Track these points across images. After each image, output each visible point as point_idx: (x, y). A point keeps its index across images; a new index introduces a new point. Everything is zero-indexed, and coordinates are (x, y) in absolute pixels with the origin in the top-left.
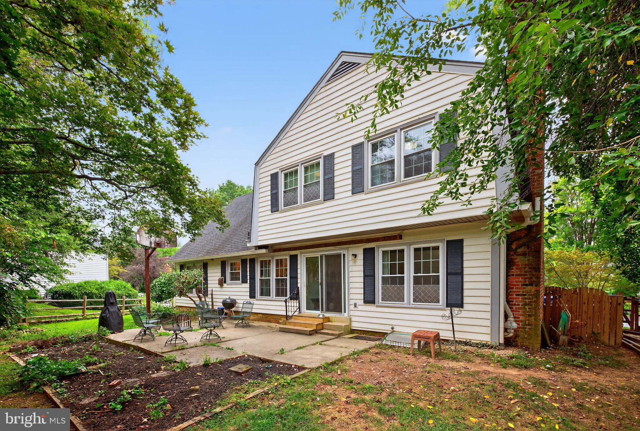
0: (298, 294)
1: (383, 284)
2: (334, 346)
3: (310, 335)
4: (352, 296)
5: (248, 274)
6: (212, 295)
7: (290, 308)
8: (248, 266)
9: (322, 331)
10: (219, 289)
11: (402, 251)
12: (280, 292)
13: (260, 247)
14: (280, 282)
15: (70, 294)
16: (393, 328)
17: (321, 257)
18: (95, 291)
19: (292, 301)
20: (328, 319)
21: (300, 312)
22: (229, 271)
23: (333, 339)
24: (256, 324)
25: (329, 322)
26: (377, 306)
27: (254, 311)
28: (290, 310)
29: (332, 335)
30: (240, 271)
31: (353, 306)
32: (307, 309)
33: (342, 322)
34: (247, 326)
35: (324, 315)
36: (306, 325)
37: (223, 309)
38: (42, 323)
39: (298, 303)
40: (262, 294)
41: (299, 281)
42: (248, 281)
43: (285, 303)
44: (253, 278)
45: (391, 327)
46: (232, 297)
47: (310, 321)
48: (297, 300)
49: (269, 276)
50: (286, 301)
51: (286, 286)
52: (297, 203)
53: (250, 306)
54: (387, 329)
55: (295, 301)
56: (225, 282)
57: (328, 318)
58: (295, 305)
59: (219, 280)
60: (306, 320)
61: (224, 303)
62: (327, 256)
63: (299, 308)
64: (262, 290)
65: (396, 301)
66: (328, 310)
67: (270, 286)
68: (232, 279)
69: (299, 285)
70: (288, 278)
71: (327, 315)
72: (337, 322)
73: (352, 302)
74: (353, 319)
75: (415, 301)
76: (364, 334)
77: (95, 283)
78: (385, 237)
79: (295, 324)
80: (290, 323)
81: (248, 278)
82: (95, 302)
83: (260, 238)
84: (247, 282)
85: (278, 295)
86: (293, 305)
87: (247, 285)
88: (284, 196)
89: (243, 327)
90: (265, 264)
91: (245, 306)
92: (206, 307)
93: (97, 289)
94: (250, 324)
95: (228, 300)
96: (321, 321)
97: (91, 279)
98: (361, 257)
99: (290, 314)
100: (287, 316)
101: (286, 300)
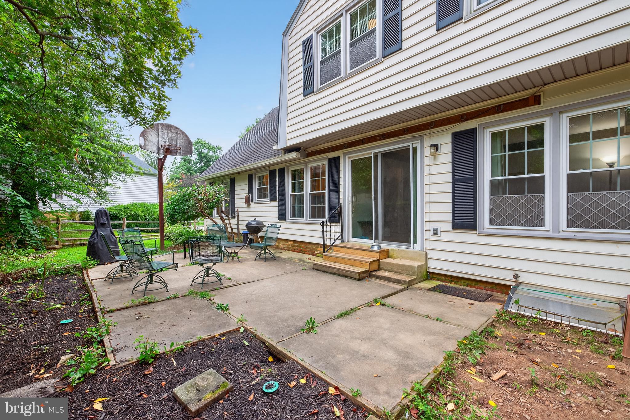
0: (340, 214)
1: (492, 193)
2: (411, 312)
3: (360, 279)
4: (427, 217)
5: (277, 189)
6: (238, 216)
7: (329, 234)
8: (277, 179)
9: (380, 273)
10: (246, 209)
11: (540, 128)
12: (317, 213)
13: (289, 150)
14: (317, 199)
15: (116, 216)
16: (516, 276)
17: (376, 157)
18: (140, 213)
19: (332, 224)
20: (387, 254)
21: (343, 241)
22: (257, 187)
23: (401, 291)
24: (285, 255)
25: (388, 257)
26: (480, 235)
27: (280, 236)
28: (329, 236)
29: (398, 282)
30: (269, 186)
31: (432, 232)
32: (353, 236)
33: (412, 259)
34: (272, 259)
35: (380, 247)
36: (353, 262)
37: (247, 234)
38: (77, 245)
39: (340, 228)
40: (293, 216)
41: (341, 195)
42: (277, 197)
43: (321, 227)
44: (282, 195)
45: (513, 273)
46: (258, 219)
47: (358, 256)
48: (338, 222)
49: (302, 190)
50: (323, 224)
51: (324, 203)
52: (340, 74)
53: (276, 230)
54: (507, 278)
55: (336, 224)
56: (252, 201)
57: (388, 251)
58: (336, 230)
59: (246, 198)
60: (352, 253)
61: (249, 226)
62: (385, 155)
63: (342, 234)
64: (293, 209)
65: (522, 225)
66: (386, 239)
67: (303, 204)
68: (260, 197)
69: (341, 201)
70: (326, 191)
71: (386, 246)
72: (403, 258)
73: (429, 227)
74: (431, 254)
75: (571, 224)
76: (451, 282)
77: (144, 205)
78: (499, 106)
79: (336, 260)
80: (329, 256)
81: (277, 195)
82: (140, 224)
83: (290, 136)
84: (275, 200)
85: (313, 216)
86: (332, 230)
87: (276, 204)
88: (322, 68)
89: (266, 260)
90: (297, 175)
91: (270, 230)
92: (230, 230)
93: (143, 212)
94: (276, 255)
95: (253, 223)
96: (376, 257)
97: (139, 201)
98: (446, 148)
99: (328, 242)
100: (324, 246)
101: (323, 222)
